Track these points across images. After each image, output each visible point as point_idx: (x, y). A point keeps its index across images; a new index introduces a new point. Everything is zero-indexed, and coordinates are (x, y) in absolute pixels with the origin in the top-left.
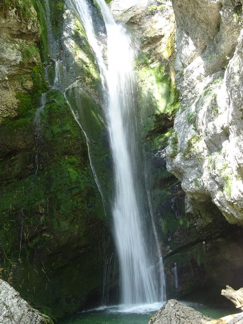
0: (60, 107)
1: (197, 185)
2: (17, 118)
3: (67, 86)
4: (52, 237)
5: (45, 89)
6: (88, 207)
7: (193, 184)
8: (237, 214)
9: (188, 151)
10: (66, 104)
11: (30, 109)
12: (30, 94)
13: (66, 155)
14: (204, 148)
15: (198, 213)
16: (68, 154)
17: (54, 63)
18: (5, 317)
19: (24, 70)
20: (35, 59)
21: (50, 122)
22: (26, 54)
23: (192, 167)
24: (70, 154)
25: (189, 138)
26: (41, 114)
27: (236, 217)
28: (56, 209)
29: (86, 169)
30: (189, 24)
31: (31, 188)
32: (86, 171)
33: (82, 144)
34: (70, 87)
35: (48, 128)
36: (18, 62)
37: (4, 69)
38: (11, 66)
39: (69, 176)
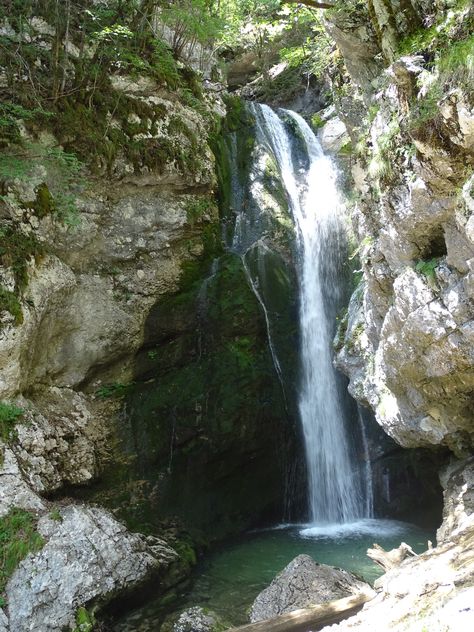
0: (233, 275)
2: (178, 293)
3: (249, 245)
5: (220, 251)
6: (260, 401)
9: (352, 345)
10: (241, 271)
11: (197, 280)
12: (199, 260)
13: (236, 335)
16: (239, 335)
17: (235, 216)
18: (92, 564)
19: (192, 232)
20: (207, 216)
21: (218, 296)
23: (357, 366)
24: (241, 334)
26: (208, 286)
28: (218, 407)
29: (262, 352)
31: (189, 380)
32: (262, 354)
33: (258, 321)
34: (253, 246)
35: (215, 304)
36: (181, 224)
37: (164, 235)
38: (173, 230)
39: (238, 363)
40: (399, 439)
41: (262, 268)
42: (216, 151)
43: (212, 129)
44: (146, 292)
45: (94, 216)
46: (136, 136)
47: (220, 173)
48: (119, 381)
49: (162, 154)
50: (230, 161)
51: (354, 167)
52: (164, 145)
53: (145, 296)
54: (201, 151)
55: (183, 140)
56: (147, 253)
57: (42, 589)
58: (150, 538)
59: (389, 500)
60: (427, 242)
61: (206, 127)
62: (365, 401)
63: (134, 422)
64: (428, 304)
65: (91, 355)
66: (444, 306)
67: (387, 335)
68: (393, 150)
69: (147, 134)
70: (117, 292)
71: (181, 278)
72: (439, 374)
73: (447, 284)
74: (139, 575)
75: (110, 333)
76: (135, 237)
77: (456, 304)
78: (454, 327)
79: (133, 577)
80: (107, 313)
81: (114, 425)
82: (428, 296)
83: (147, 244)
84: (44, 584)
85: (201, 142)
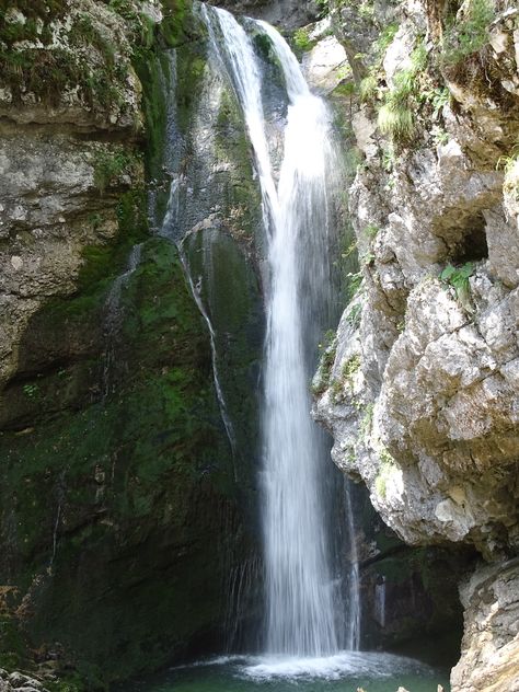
0: (163, 271)
2: (75, 295)
3: (190, 226)
4: (117, 527)
5: (144, 233)
6: (197, 469)
7: (347, 455)
9: (341, 387)
10: (175, 265)
11: (106, 276)
12: (111, 245)
13: (164, 366)
14: (365, 384)
16: (168, 365)
17: (170, 179)
19: (101, 201)
22: (103, 171)
23: (346, 420)
24: (173, 364)
25: (347, 360)
26: (123, 287)
28: (130, 476)
29: (203, 392)
32: (203, 396)
33: (199, 345)
35: (133, 315)
36: (85, 187)
37: (56, 203)
38: (72, 196)
39: (164, 408)
40: (403, 532)
41: (208, 263)
42: (144, 76)
43: (139, 41)
44: (24, 292)
46: (17, 44)
47: (148, 112)
49: (58, 75)
50: (166, 95)
51: (357, 115)
52: (63, 61)
53: (23, 297)
54: (121, 76)
55: (92, 56)
56: (29, 229)
58: (15, 675)
59: (382, 623)
60: (460, 237)
61: (130, 37)
62: (355, 473)
64: (457, 330)
66: (480, 335)
67: (393, 374)
68: (416, 94)
69: (35, 42)
71: (80, 272)
72: (468, 436)
73: (486, 302)
76: (10, 204)
77: (497, 332)
78: (493, 367)
82: (457, 319)
83: (29, 216)
85: (121, 60)
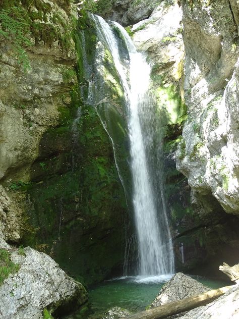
0: (92, 118)
1: (200, 181)
2: (58, 126)
3: (98, 101)
4: (85, 221)
5: (81, 103)
6: (113, 198)
7: (198, 181)
8: (233, 205)
9: (194, 154)
10: (97, 116)
12: (69, 107)
13: (96, 156)
14: (206, 152)
15: (201, 204)
16: (98, 156)
17: (88, 83)
18: (47, 283)
19: (65, 88)
20: (73, 80)
21: (84, 130)
22: (66, 76)
23: (196, 167)
25: (195, 144)
27: (232, 207)
28: (89, 199)
29: (112, 167)
30: (196, 53)
31: (69, 182)
33: (109, 148)
34: (100, 102)
35: (82, 135)
36: (60, 82)
37: (49, 88)
38: (55, 86)
41: (107, 116)
44: (40, 123)
45: (13, 68)
46: (35, 21)
48: (22, 181)
49: (51, 35)
52: (52, 29)
53: (40, 126)
55: (61, 29)
56: (39, 98)
57: (22, 296)
63: (36, 206)
65: (9, 160)
69: (42, 21)
70: (25, 121)
71: (59, 117)
74: (71, 292)
75: (21, 147)
76: (33, 87)
79: (68, 294)
80: (19, 133)
81: (25, 207)
83: (40, 92)
84: (23, 293)
